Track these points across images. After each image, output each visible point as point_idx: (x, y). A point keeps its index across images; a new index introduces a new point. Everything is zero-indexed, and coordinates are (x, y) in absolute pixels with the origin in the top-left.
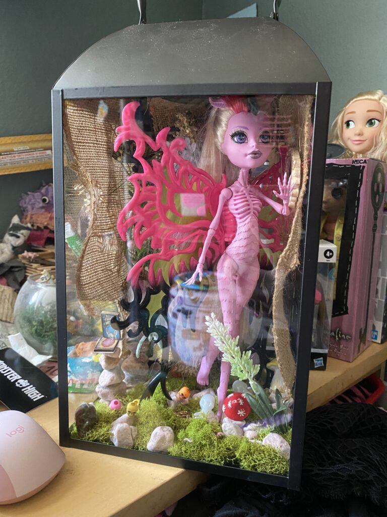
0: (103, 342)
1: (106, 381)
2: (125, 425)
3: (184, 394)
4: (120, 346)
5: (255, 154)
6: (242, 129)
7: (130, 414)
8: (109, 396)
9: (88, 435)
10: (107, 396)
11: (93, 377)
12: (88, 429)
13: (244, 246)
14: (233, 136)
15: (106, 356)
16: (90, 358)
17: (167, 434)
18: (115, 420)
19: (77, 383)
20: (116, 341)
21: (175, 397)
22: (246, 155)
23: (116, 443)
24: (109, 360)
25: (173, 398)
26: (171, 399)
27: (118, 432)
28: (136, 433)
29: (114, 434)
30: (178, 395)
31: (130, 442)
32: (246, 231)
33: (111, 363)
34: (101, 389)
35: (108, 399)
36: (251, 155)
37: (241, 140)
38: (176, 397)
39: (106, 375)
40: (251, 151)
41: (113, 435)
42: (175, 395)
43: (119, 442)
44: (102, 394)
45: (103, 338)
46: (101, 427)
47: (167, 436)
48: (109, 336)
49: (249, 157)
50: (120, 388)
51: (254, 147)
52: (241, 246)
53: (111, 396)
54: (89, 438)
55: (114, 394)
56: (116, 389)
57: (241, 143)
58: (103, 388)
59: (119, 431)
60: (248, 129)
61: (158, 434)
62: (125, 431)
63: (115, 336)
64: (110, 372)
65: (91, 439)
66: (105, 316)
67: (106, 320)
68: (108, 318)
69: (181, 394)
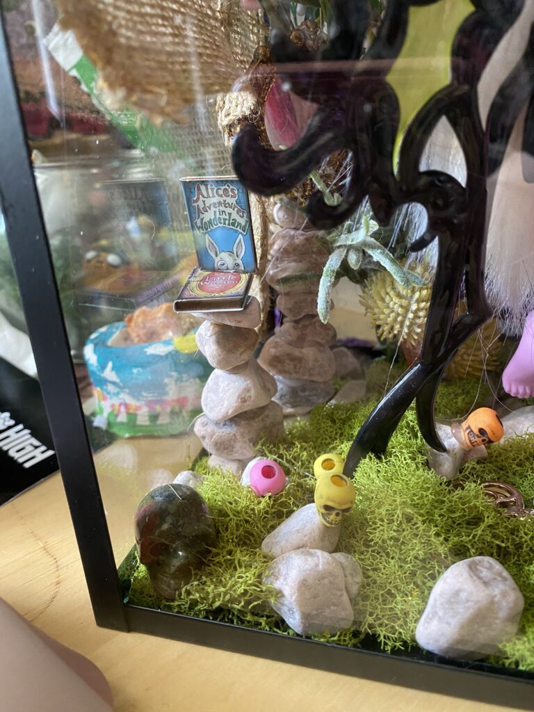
0: (204, 280)
1: (226, 404)
2: (321, 559)
4: (256, 292)
7: (332, 517)
8: (238, 446)
9: (188, 593)
10: (233, 447)
11: (183, 395)
12: (185, 574)
15: (217, 325)
16: (168, 342)
18: (273, 528)
19: (139, 412)
20: (245, 277)
23: (295, 621)
24: (229, 337)
26: (442, 448)
27: (299, 589)
28: (359, 578)
29: (287, 591)
30: (464, 435)
31: (343, 614)
33: (236, 347)
34: (210, 428)
35: (237, 456)
38: (459, 439)
39: (223, 385)
41: (279, 594)
42: (455, 435)
43: (306, 617)
44: (216, 444)
45: (199, 271)
46: (231, 566)
48: (217, 262)
50: (268, 422)
53: (241, 448)
54: (194, 603)
55: (250, 440)
56: (257, 424)
58: (217, 424)
59: (304, 585)
61: (463, 595)
62: (326, 581)
63: (240, 262)
64: (233, 377)
65: (200, 607)
66: (199, 189)
67: (200, 204)
68: (208, 197)
69: (476, 432)
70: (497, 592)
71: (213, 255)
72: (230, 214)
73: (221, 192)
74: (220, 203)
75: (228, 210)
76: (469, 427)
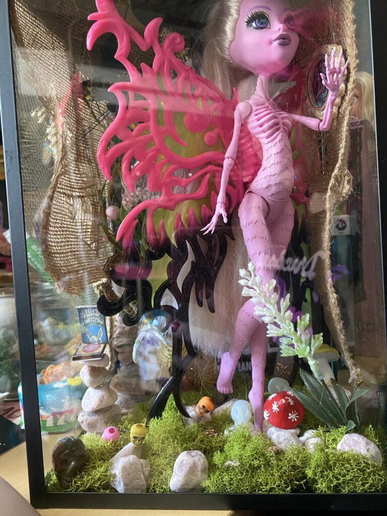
0: (85, 347)
1: (93, 403)
2: (132, 458)
3: (205, 405)
4: (107, 351)
5: (284, 39)
6: (261, 10)
7: (137, 442)
8: (99, 426)
9: (75, 483)
10: (96, 426)
11: (72, 408)
12: (74, 474)
13: (277, 173)
14: (249, 22)
15: (90, 367)
16: (65, 381)
17: (199, 460)
18: (113, 456)
19: (48, 419)
20: (102, 346)
21: (193, 413)
22: (271, 43)
23: (120, 489)
24: (95, 371)
25: (190, 415)
26: (188, 416)
27: (122, 470)
28: (149, 469)
29: (117, 474)
30: (197, 410)
31: (142, 483)
32: (278, 153)
33: (98, 375)
34: (86, 417)
35: (98, 431)
36: (278, 42)
37: (262, 24)
38: (195, 412)
39: (92, 395)
40: (278, 35)
41: (114, 476)
42: (194, 410)
43: (125, 485)
44: (88, 424)
45: (83, 344)
46: (94, 468)
47: (199, 463)
48: (91, 340)
49: (275, 44)
50: (113, 413)
51: (281, 30)
52: (273, 174)
53: (101, 426)
54: (78, 487)
55: (105, 422)
56: (108, 414)
57: (262, 28)
58: (89, 415)
59: (124, 469)
60: (269, 9)
61: (184, 462)
62: (133, 467)
63: (100, 339)
64: (97, 390)
65: (81, 489)
66: (84, 311)
67: (84, 316)
68: (88, 314)
69: (201, 407)
70: (196, 459)
71: (89, 336)
72: (97, 320)
73: (93, 312)
74: (93, 316)
75: (96, 318)
76: (199, 406)
